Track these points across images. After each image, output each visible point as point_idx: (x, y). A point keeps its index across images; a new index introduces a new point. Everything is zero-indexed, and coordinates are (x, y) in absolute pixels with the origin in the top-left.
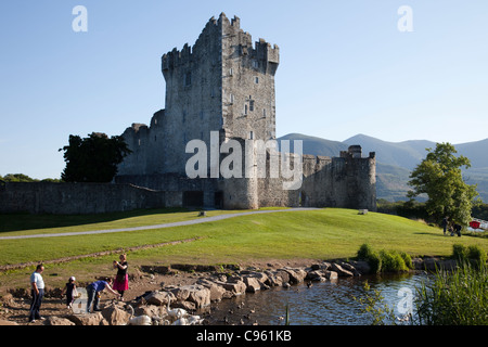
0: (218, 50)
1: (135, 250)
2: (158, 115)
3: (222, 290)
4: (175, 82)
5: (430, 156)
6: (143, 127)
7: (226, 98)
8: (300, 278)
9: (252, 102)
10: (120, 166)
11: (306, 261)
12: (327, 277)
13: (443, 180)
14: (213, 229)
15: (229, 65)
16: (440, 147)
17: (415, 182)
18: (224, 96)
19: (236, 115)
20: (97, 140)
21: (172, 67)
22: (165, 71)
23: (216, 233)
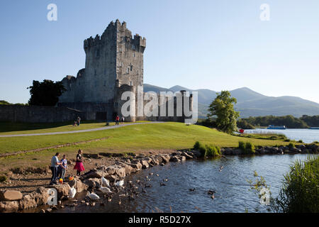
0: (114, 39)
1: (77, 144)
2: (81, 72)
3: (130, 168)
4: (91, 54)
5: (218, 97)
6: (73, 78)
7: (118, 64)
8: (167, 160)
9: (131, 67)
10: (60, 98)
11: (168, 151)
12: (181, 159)
13: (225, 109)
14: (115, 132)
15: (120, 47)
16: (223, 93)
17: (211, 110)
18: (117, 62)
19: (123, 73)
20: (48, 84)
21: (89, 46)
22: (85, 48)
23: (117, 134)
